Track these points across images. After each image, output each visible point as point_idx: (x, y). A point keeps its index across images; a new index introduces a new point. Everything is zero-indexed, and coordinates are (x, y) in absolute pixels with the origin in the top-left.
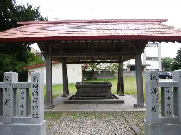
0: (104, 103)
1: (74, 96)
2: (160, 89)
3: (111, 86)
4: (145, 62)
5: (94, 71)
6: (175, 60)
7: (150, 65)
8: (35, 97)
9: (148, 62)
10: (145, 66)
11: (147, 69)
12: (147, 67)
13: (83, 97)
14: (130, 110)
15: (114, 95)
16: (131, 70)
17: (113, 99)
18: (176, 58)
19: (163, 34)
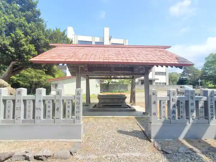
0: (120, 111)
1: (96, 105)
2: (158, 101)
3: (126, 98)
4: (154, 77)
5: (110, 84)
6: (181, 75)
7: (158, 79)
8: (78, 105)
9: (157, 77)
10: (154, 80)
11: (156, 83)
12: (156, 81)
13: (103, 106)
14: (140, 116)
15: (127, 105)
16: (142, 84)
17: (127, 108)
18: (182, 73)
19: (164, 61)
